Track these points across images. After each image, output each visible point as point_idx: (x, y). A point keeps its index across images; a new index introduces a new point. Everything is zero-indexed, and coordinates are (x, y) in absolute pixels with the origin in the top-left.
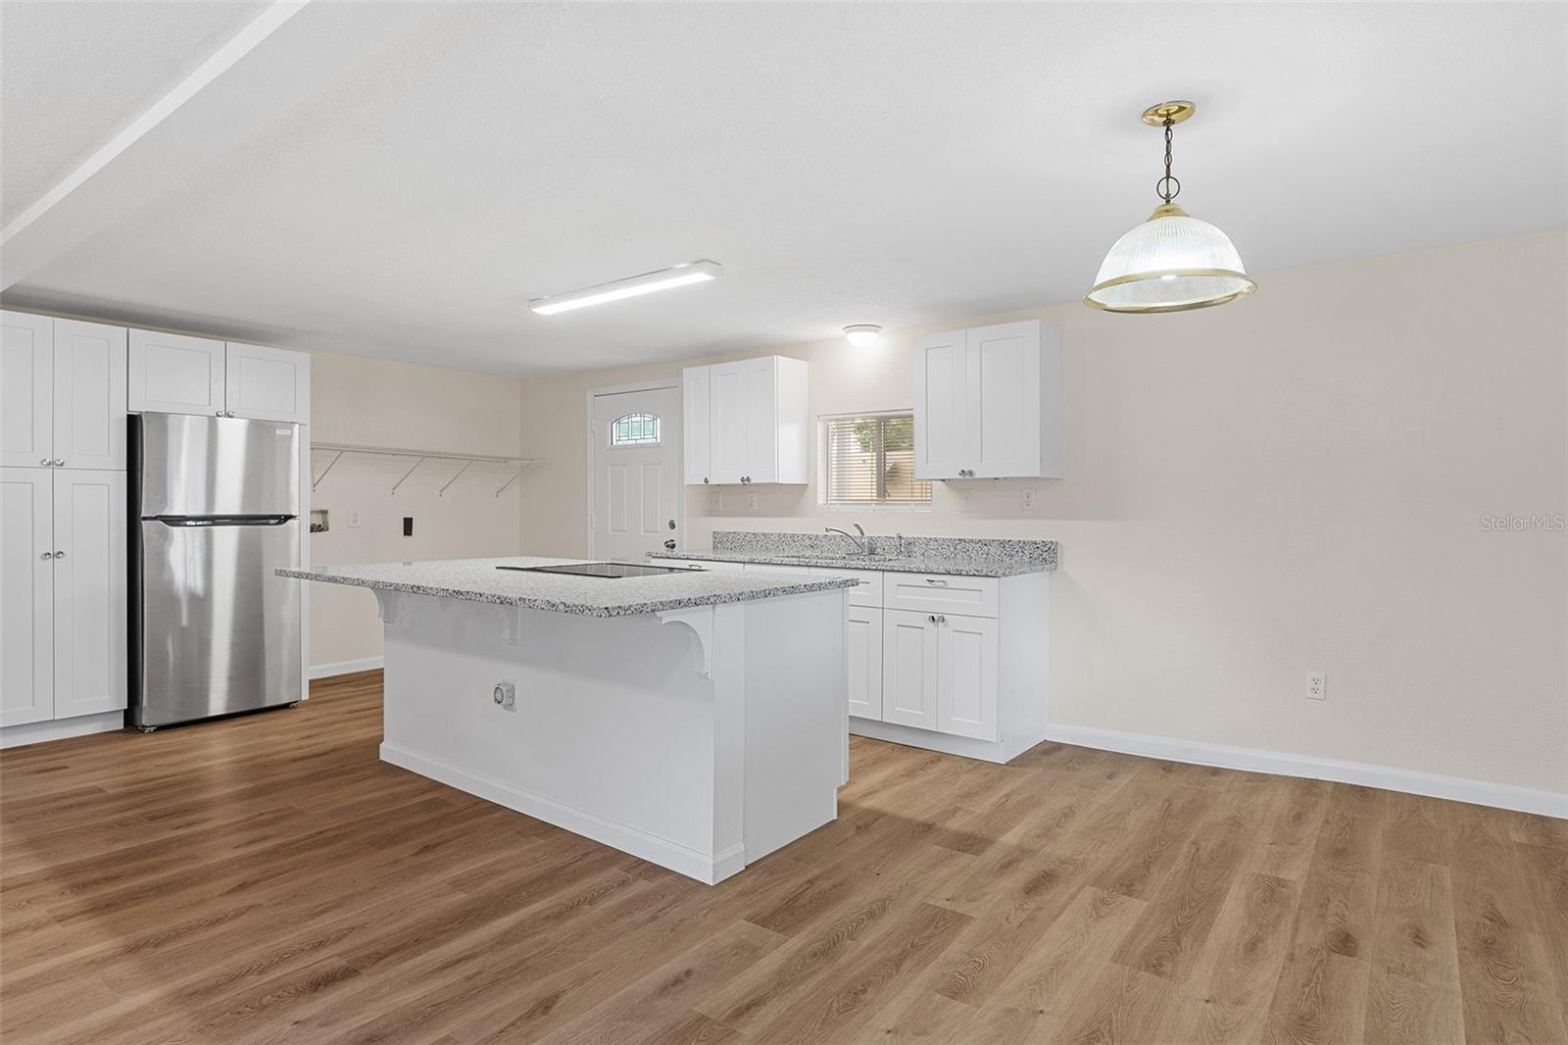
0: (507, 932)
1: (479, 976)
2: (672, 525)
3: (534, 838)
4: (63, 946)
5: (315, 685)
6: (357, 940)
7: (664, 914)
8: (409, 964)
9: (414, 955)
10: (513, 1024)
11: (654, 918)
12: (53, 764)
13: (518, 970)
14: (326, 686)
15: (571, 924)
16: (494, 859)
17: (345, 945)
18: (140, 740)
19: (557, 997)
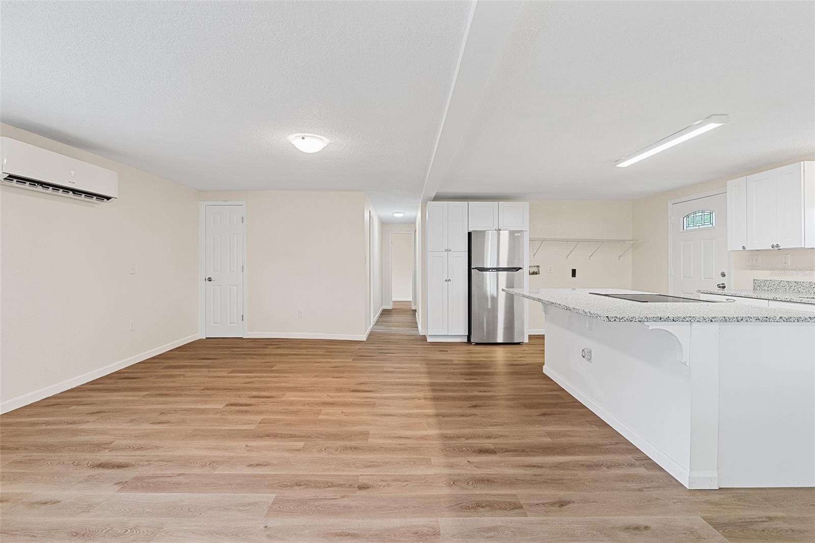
0: (561, 463)
1: (540, 477)
2: (723, 275)
3: (594, 426)
4: (422, 407)
5: (530, 337)
6: (501, 441)
7: (648, 491)
8: (515, 458)
9: (519, 456)
10: (543, 504)
11: (640, 490)
12: (444, 349)
13: (557, 482)
14: (537, 338)
15: (593, 473)
16: (570, 429)
17: (497, 441)
18: (470, 347)
19: (569, 503)
